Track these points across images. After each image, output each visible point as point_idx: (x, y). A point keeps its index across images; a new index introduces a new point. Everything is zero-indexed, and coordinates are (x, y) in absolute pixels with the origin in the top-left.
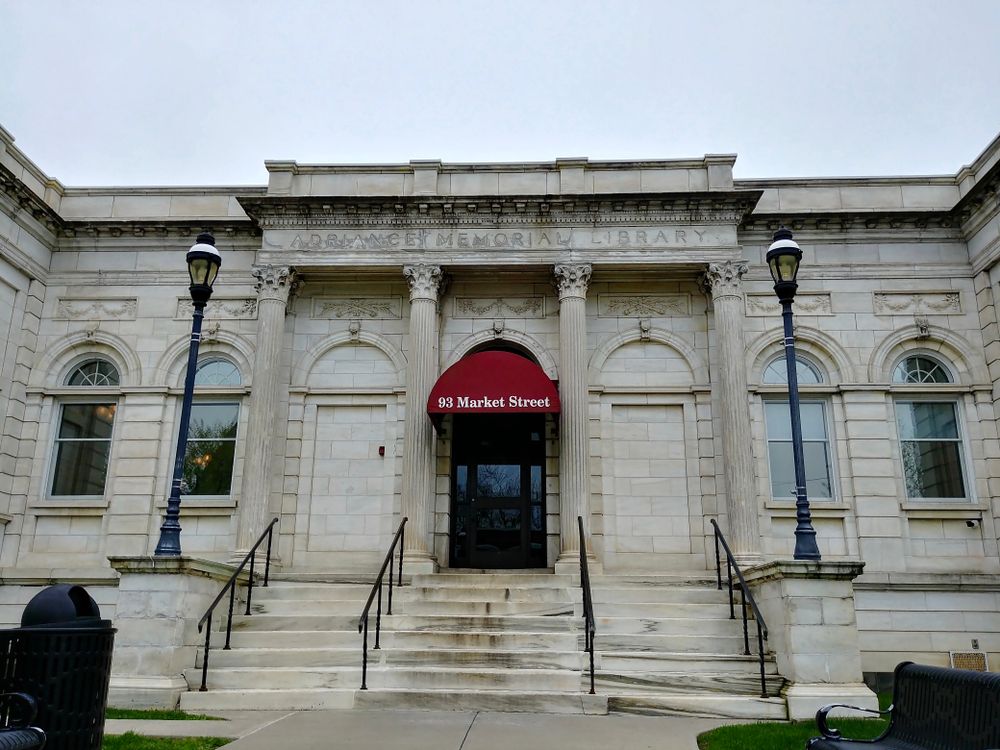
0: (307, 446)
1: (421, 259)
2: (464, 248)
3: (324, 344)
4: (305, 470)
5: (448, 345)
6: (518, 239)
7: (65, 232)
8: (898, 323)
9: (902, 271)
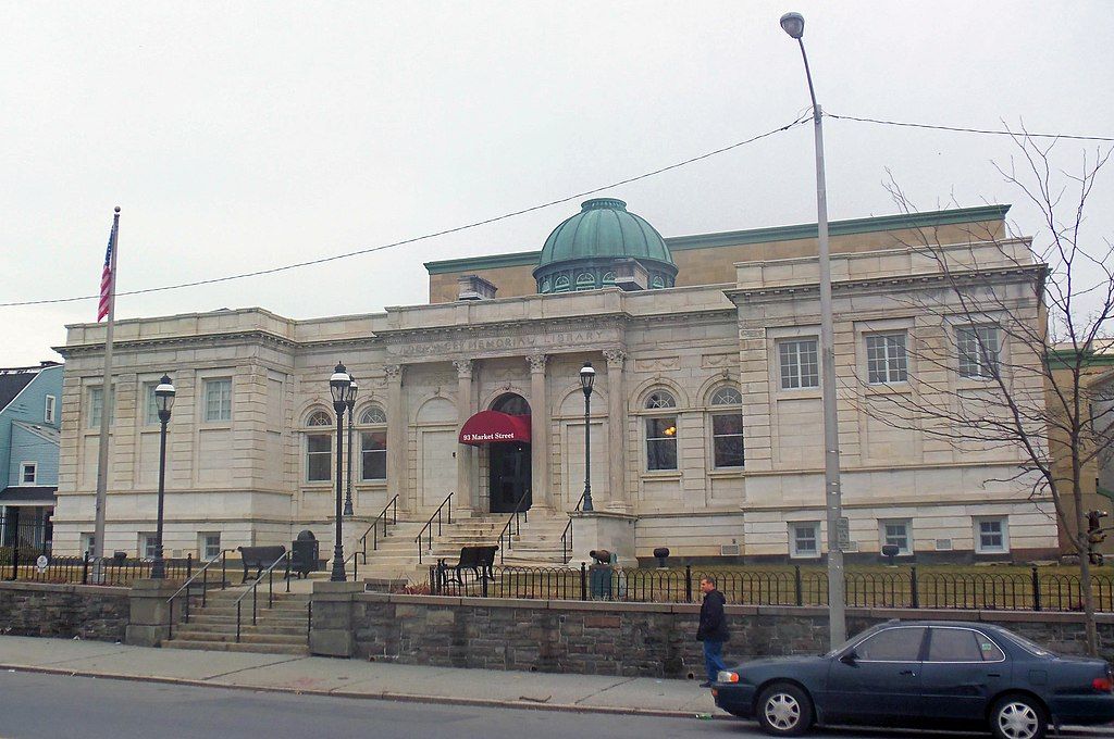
0: (419, 454)
1: (462, 357)
2: (483, 350)
3: (424, 400)
4: (419, 466)
5: (483, 398)
6: (508, 342)
7: (299, 349)
8: (713, 372)
9: (716, 342)
